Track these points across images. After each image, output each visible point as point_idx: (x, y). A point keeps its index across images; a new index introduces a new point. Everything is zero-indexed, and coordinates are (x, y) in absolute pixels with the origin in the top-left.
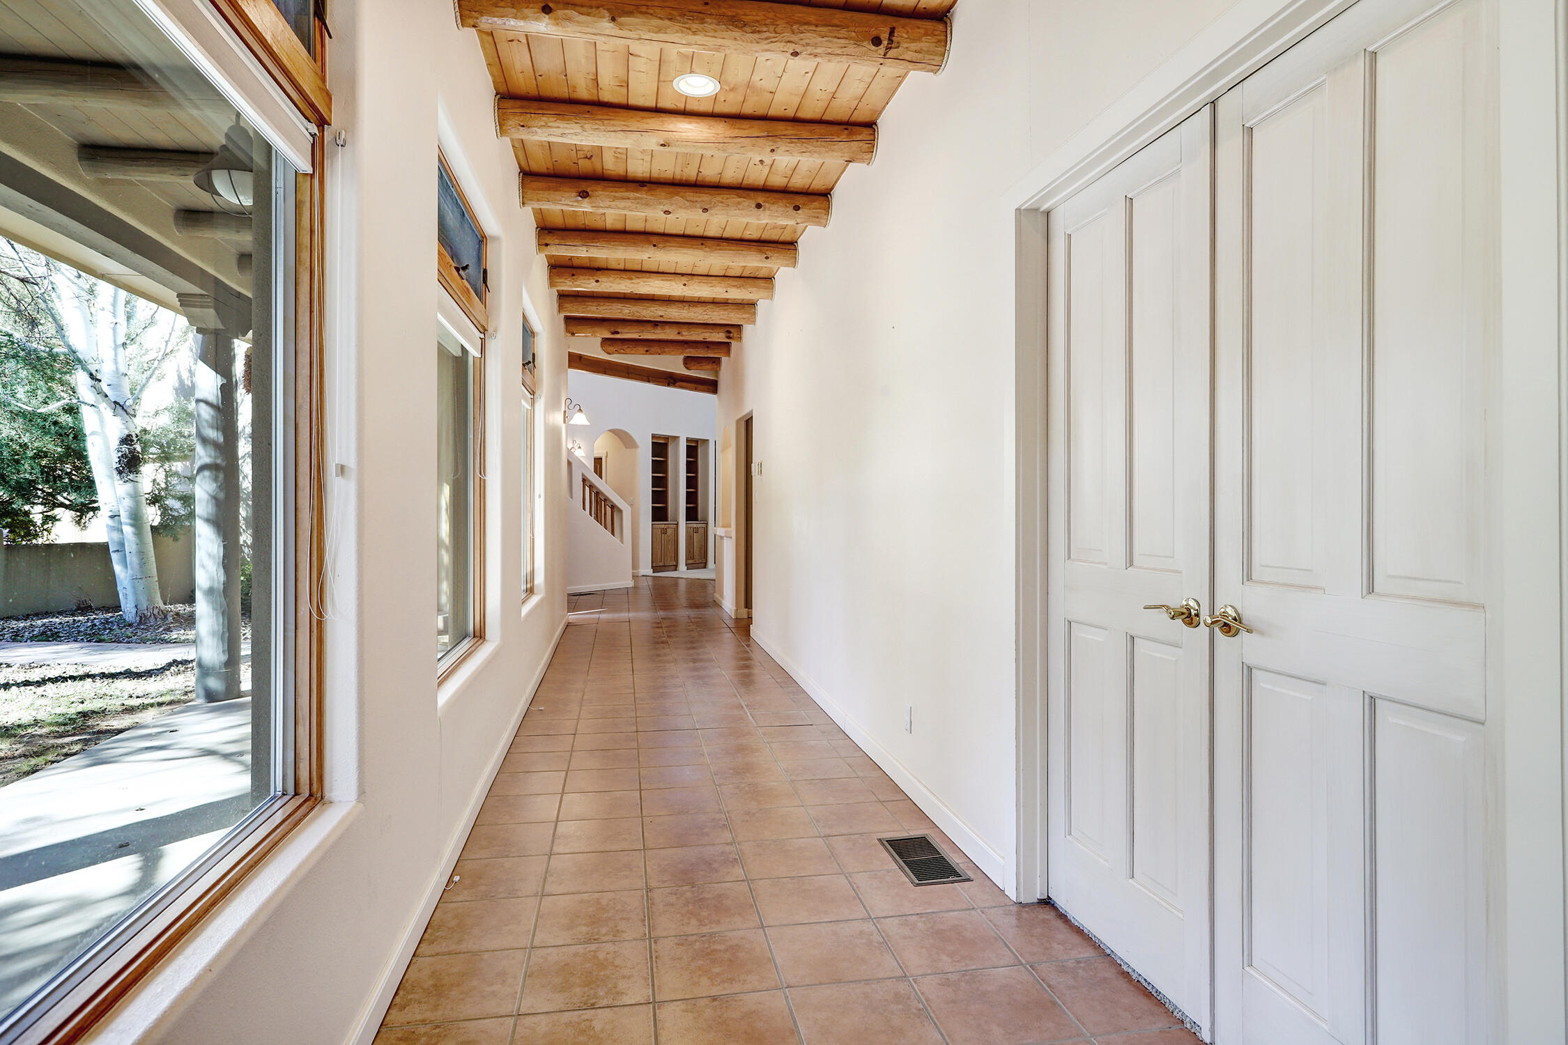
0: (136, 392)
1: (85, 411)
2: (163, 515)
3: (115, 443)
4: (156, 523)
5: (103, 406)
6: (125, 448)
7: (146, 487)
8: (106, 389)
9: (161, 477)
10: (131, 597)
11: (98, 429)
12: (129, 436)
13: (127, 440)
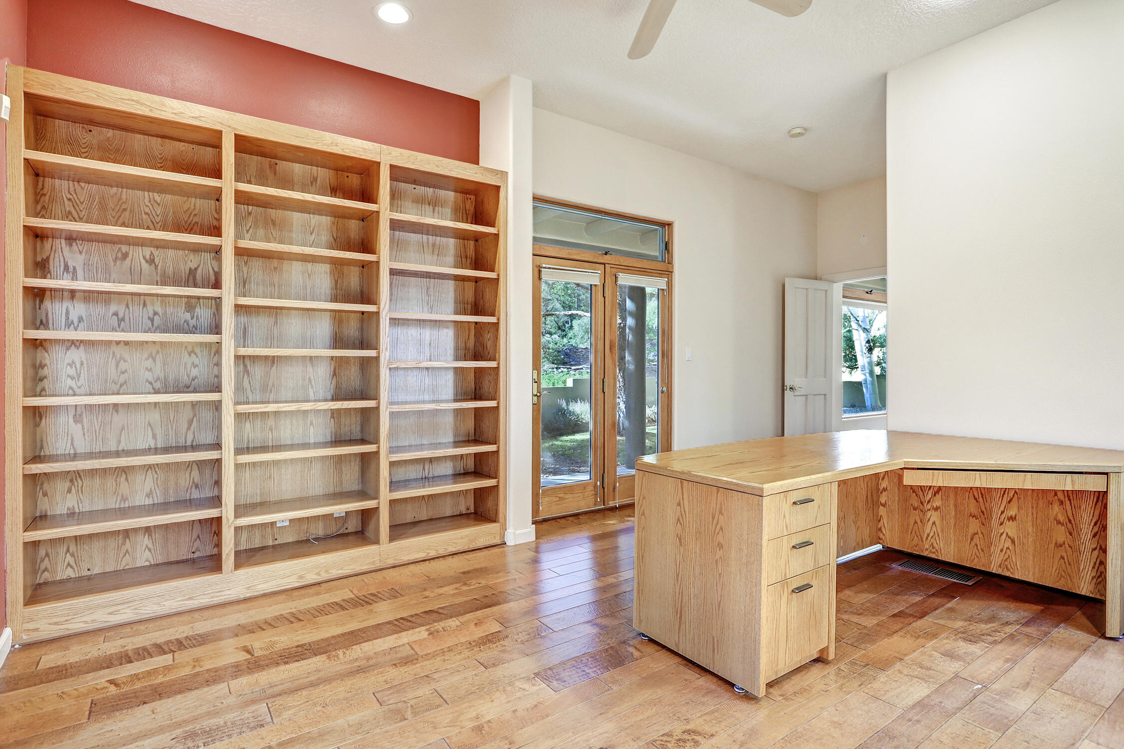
0: (871, 322)
1: (854, 332)
2: (881, 370)
3: (864, 343)
4: (879, 374)
5: (860, 329)
6: (867, 345)
7: (875, 359)
8: (861, 323)
9: (881, 355)
10: (869, 401)
11: (858, 338)
12: (869, 340)
13: (868, 342)
